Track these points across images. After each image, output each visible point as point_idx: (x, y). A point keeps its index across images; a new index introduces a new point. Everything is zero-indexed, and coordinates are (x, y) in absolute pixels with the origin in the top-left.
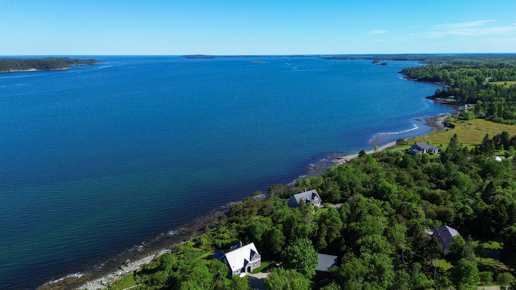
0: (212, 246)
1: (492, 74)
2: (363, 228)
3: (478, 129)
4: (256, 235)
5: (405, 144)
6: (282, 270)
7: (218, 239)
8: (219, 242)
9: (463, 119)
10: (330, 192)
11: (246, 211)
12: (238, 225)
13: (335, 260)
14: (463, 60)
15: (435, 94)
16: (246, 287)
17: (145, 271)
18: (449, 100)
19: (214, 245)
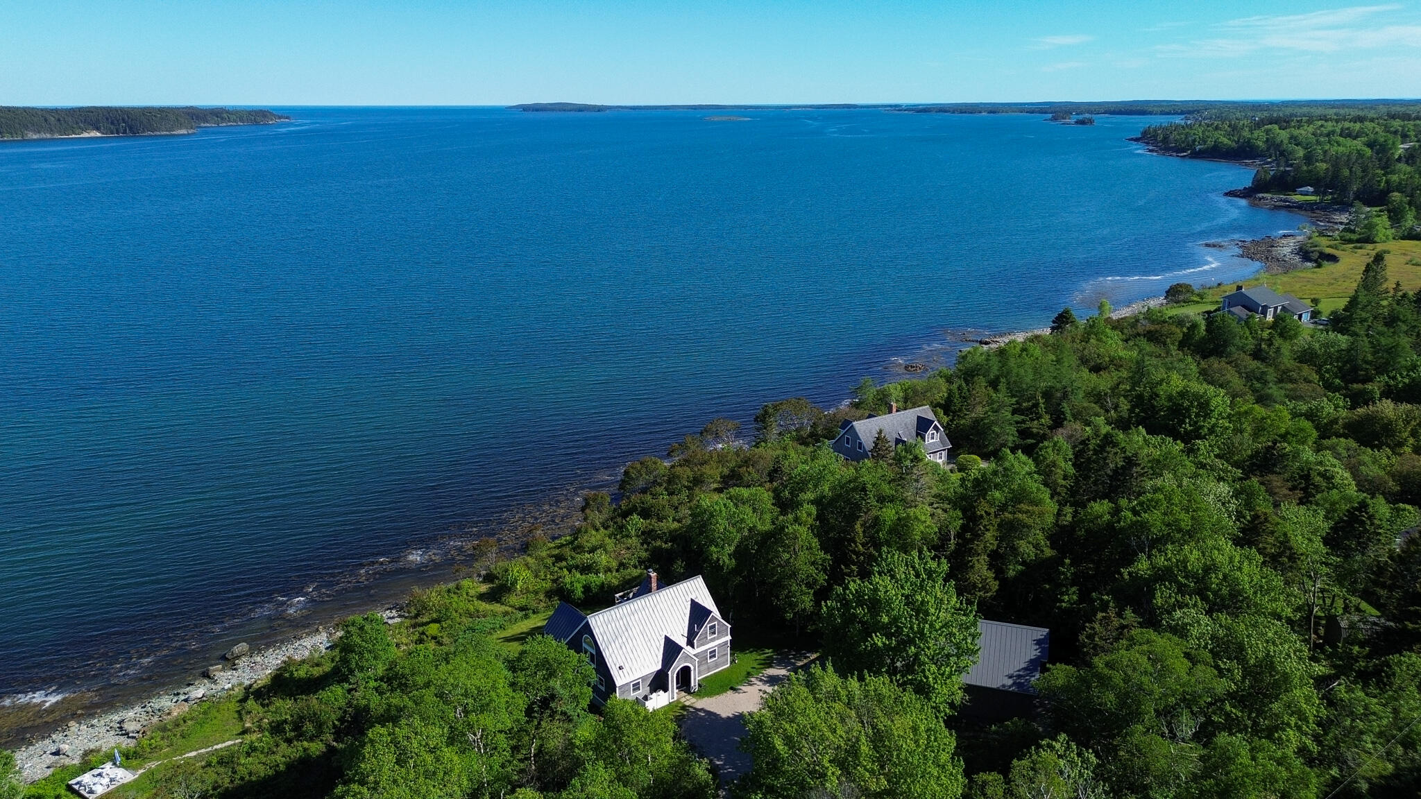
0: (549, 594)
1: (1412, 133)
2: (1154, 518)
3: (1414, 262)
4: (713, 548)
5: (1195, 299)
6: (829, 679)
7: (574, 570)
8: (576, 582)
9: (1358, 241)
10: (977, 421)
11: (678, 477)
12: (650, 524)
13: (1039, 642)
14: (1312, 110)
15: (1253, 183)
16: (663, 752)
17: (283, 684)
18: (1298, 198)
19: (560, 593)
